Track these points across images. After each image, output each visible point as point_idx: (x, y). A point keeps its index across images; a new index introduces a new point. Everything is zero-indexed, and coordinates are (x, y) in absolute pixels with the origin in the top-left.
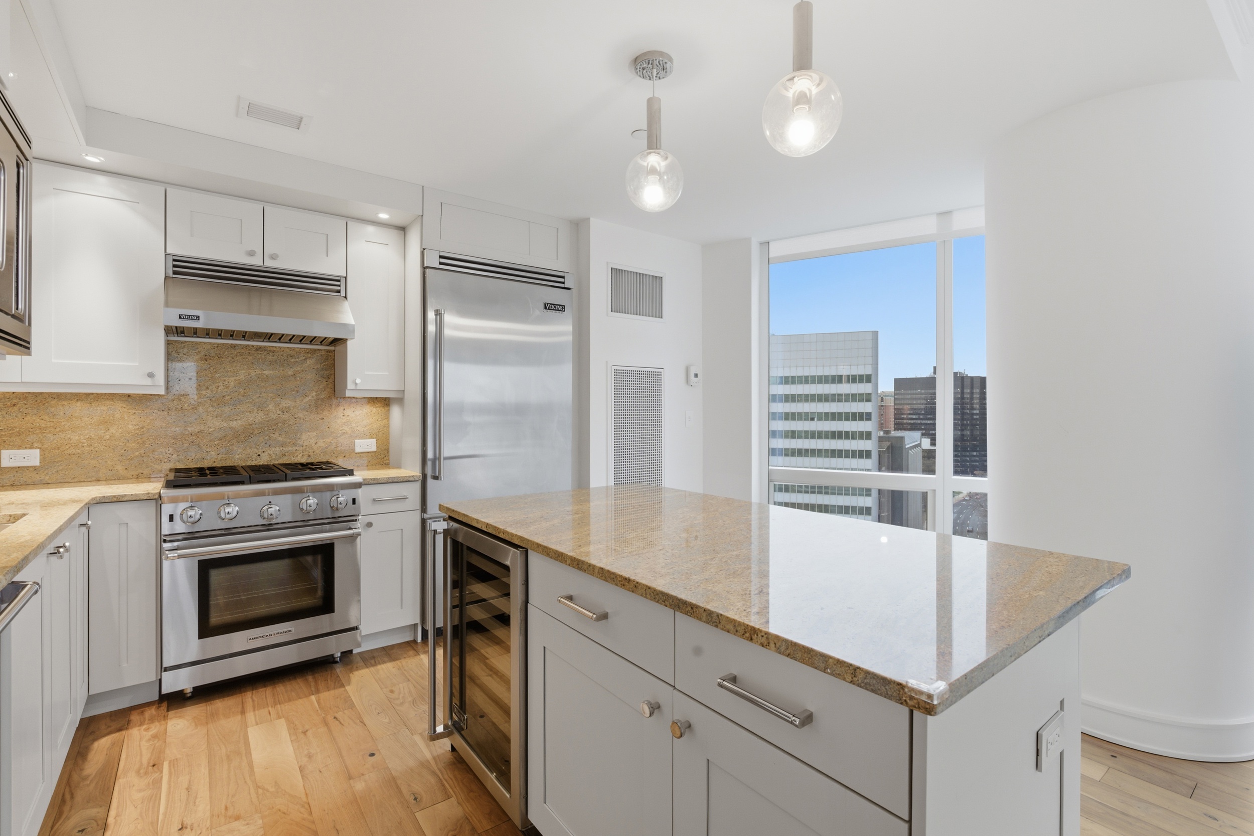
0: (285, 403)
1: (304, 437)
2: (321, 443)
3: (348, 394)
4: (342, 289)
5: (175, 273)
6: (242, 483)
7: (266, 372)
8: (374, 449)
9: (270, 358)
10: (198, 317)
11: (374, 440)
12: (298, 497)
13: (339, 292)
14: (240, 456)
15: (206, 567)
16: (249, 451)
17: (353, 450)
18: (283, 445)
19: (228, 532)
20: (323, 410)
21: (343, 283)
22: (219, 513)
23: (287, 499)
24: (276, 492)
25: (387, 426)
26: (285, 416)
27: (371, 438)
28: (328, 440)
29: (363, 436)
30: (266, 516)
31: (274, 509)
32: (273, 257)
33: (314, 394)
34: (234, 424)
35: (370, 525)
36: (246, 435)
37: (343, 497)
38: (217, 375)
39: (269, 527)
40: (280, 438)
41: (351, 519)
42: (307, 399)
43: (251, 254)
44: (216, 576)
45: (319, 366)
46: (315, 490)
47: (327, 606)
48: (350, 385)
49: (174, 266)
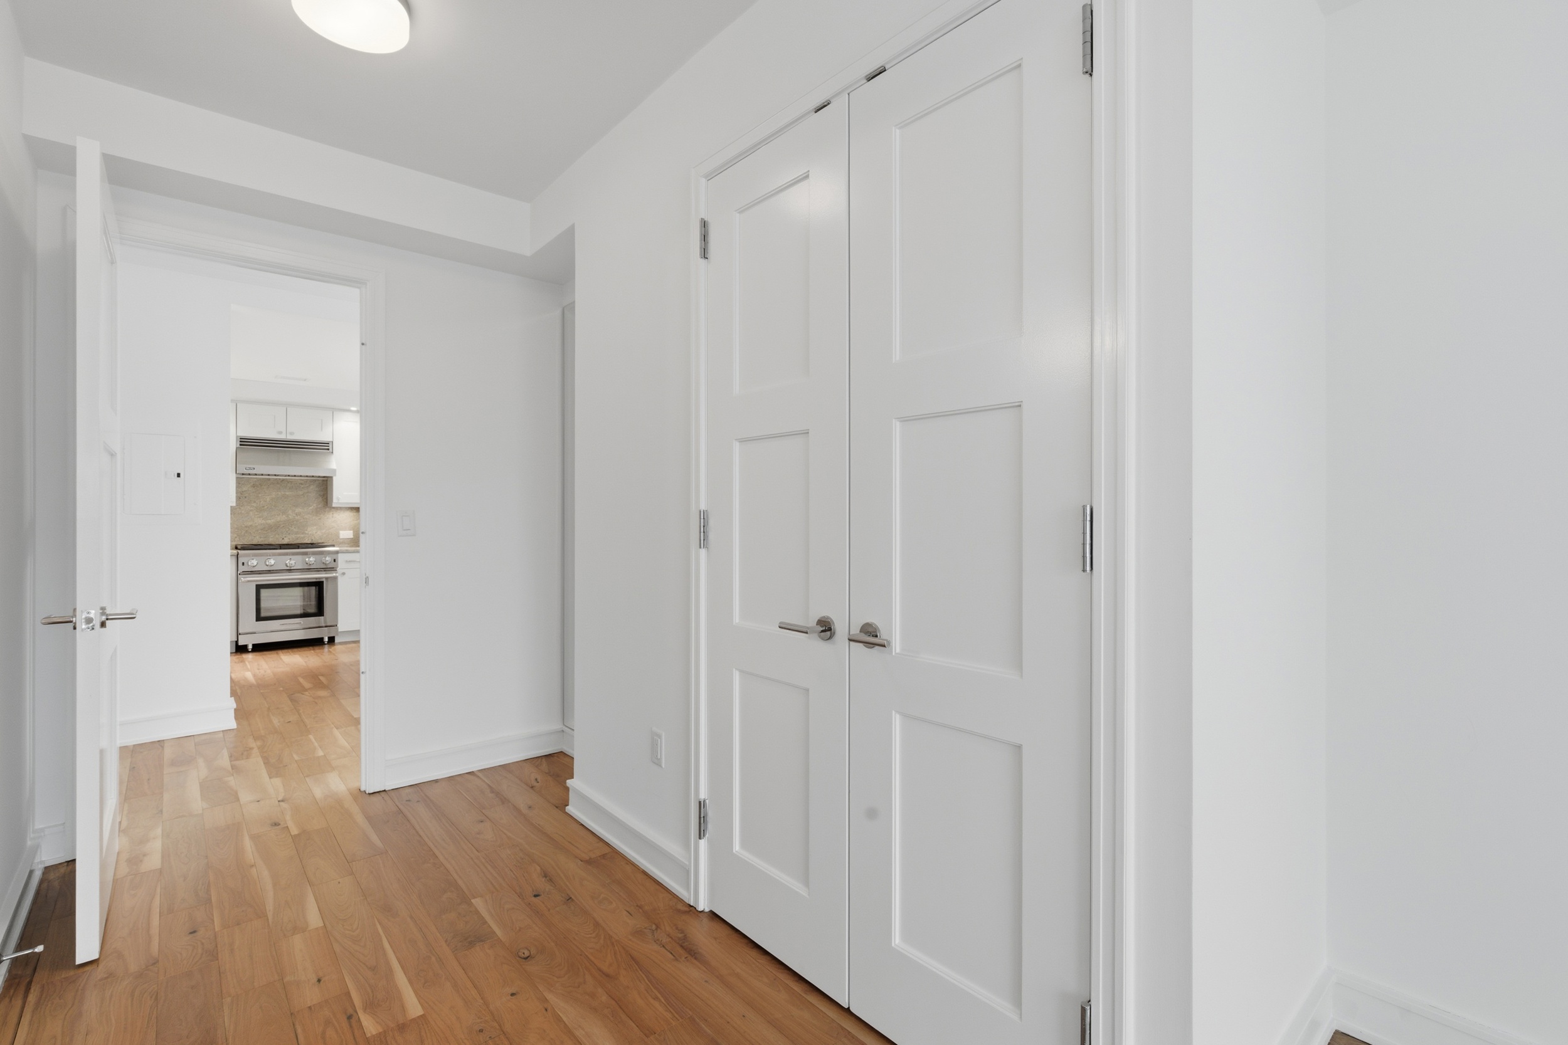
0: (298, 510)
1: (309, 529)
2: (319, 533)
3: (334, 506)
4: (330, 448)
5: (241, 445)
6: (277, 549)
7: (287, 493)
8: (352, 537)
9: (289, 485)
10: (254, 469)
11: (352, 532)
12: (304, 556)
13: (328, 449)
14: (272, 539)
15: (259, 588)
16: (277, 536)
17: (339, 537)
18: (297, 533)
19: (269, 572)
20: (320, 514)
21: (330, 445)
22: (265, 562)
23: (300, 557)
24: (293, 554)
25: (359, 524)
26: (298, 517)
27: (350, 530)
28: (324, 531)
29: (345, 529)
30: (288, 565)
31: (293, 562)
32: (292, 434)
33: (315, 505)
34: (269, 521)
35: (344, 574)
36: (275, 528)
37: (328, 559)
38: (260, 495)
39: (290, 570)
40: (294, 530)
41: (333, 569)
42: (311, 508)
43: (280, 433)
44: (263, 592)
45: (317, 489)
46: (314, 554)
47: (320, 612)
48: (335, 500)
49: (241, 442)
